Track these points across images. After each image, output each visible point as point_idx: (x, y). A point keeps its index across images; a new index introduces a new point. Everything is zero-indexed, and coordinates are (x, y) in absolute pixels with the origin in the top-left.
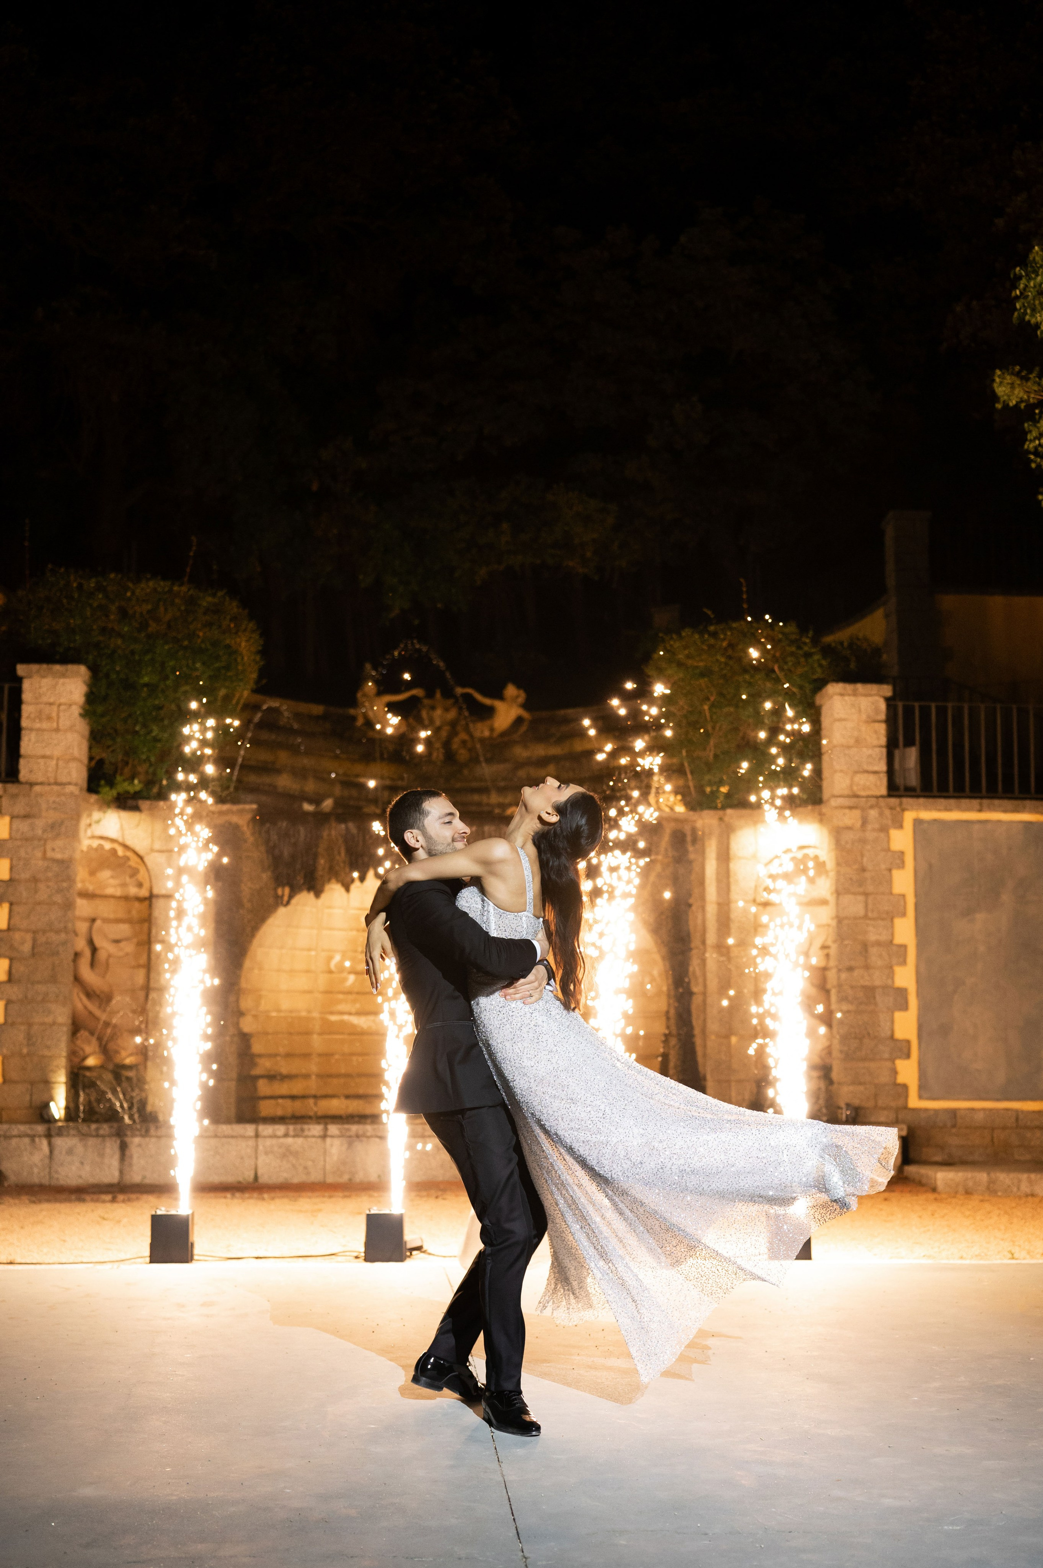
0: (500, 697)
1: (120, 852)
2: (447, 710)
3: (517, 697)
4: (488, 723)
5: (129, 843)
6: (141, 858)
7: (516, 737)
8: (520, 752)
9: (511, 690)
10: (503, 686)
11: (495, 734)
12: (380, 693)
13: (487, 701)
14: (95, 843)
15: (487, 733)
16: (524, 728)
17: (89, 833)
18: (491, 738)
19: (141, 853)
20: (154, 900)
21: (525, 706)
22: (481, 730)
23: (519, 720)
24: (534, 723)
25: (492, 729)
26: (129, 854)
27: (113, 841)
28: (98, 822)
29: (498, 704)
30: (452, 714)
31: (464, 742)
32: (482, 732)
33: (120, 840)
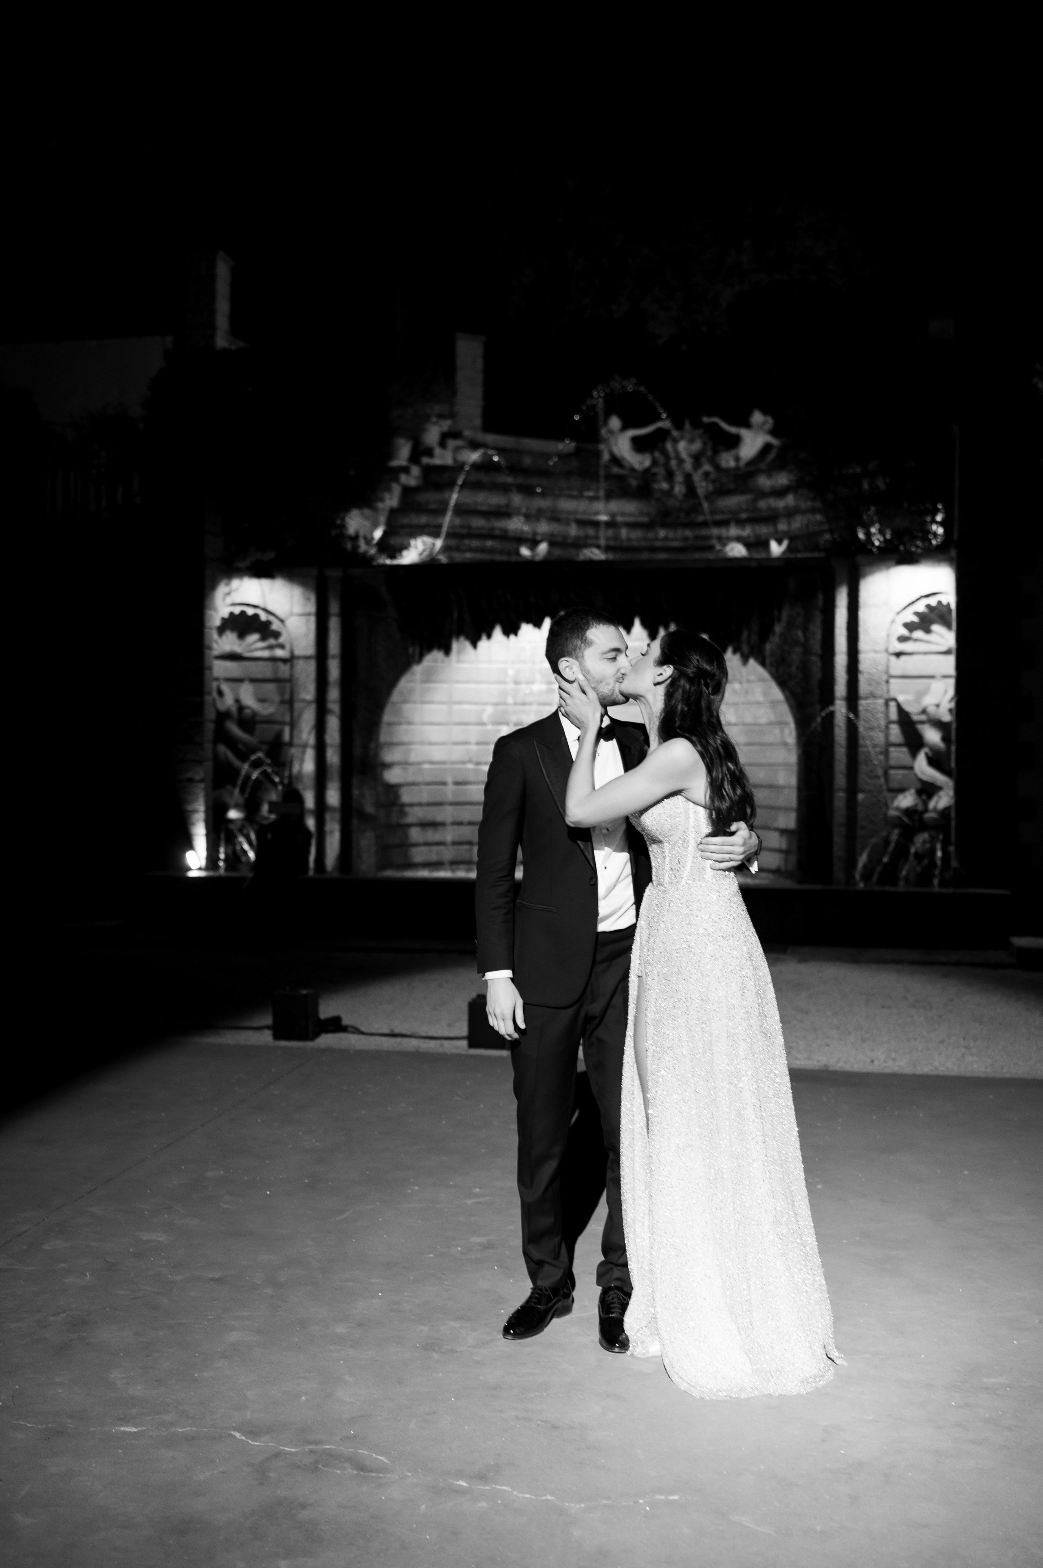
0: (747, 425)
1: (263, 617)
2: (691, 441)
3: (764, 423)
4: (733, 452)
5: (270, 608)
6: (282, 621)
7: (762, 466)
8: (764, 482)
9: (757, 417)
10: (749, 414)
11: (742, 463)
12: (625, 427)
13: (733, 430)
14: (237, 610)
15: (732, 464)
16: (772, 456)
17: (229, 600)
18: (737, 468)
19: (282, 616)
20: (295, 661)
21: (773, 432)
22: (727, 460)
23: (766, 448)
24: (782, 450)
25: (737, 459)
26: (271, 618)
27: (255, 607)
28: (237, 590)
29: (744, 432)
30: (697, 446)
31: (707, 474)
32: (727, 462)
33: (262, 605)
